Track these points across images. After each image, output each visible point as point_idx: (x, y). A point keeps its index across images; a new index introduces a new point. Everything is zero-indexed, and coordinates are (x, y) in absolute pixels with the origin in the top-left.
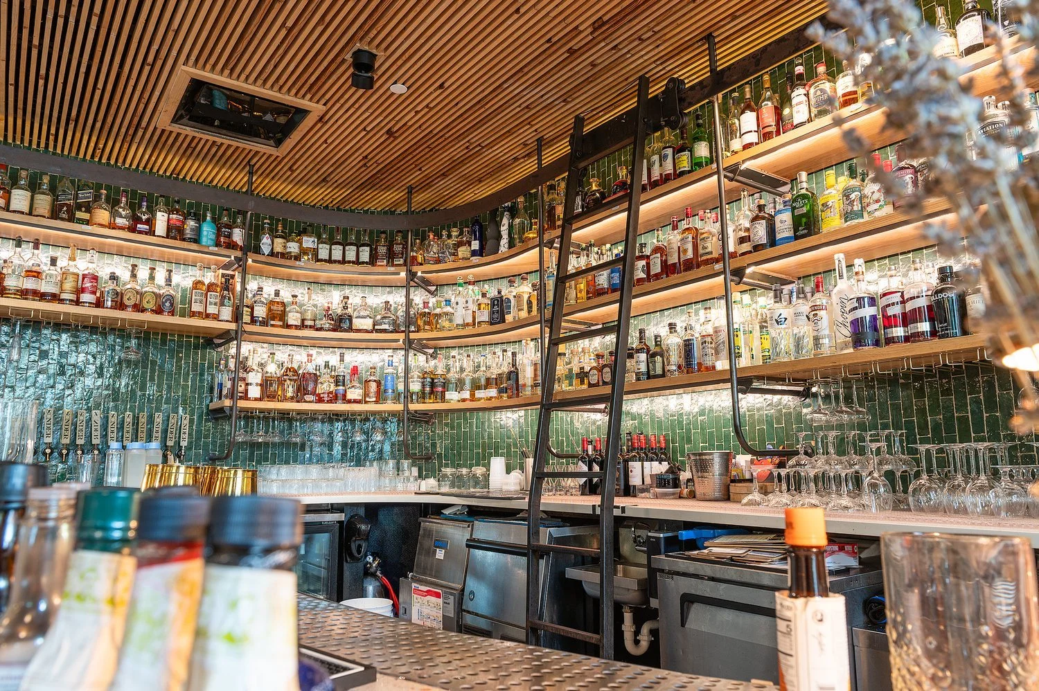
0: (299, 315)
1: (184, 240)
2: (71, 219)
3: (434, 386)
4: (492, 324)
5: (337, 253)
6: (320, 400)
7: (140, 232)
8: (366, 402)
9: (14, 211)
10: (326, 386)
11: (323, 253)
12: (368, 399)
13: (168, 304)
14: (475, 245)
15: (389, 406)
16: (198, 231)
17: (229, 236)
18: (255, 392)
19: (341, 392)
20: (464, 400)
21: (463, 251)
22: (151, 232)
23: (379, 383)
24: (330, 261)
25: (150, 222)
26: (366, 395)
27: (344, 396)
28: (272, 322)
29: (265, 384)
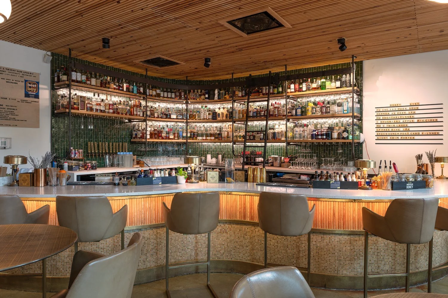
0: (157, 114)
1: (130, 92)
2: (105, 87)
3: (194, 135)
4: (213, 119)
5: (166, 94)
6: (163, 138)
7: (120, 90)
8: (175, 139)
9: (92, 85)
10: (164, 135)
11: (162, 95)
12: (175, 138)
13: (129, 112)
14: (207, 96)
15: (181, 140)
16: (133, 89)
17: (140, 90)
18: (148, 137)
19: (168, 136)
20: (203, 140)
21: (203, 97)
22: (123, 90)
23: (178, 133)
24: (164, 97)
25: (123, 87)
26: (174, 137)
27: (169, 137)
28: (152, 116)
29: (151, 134)
